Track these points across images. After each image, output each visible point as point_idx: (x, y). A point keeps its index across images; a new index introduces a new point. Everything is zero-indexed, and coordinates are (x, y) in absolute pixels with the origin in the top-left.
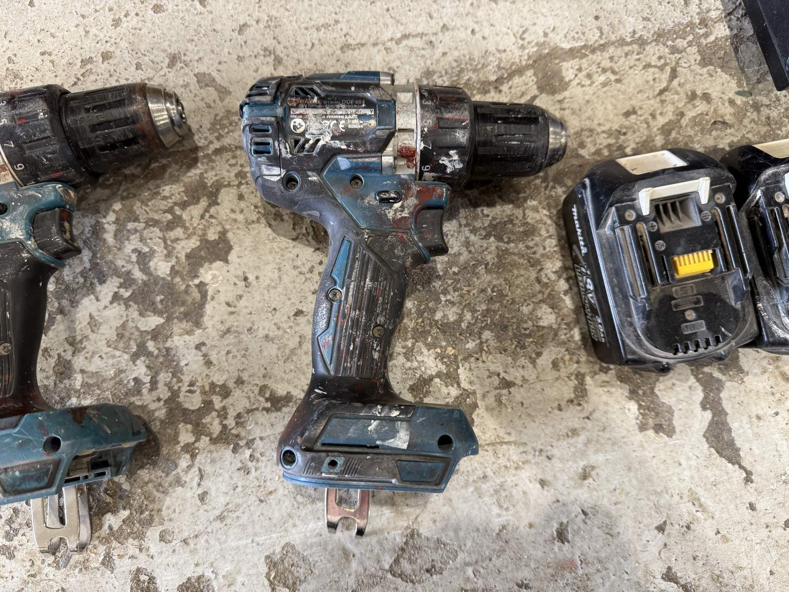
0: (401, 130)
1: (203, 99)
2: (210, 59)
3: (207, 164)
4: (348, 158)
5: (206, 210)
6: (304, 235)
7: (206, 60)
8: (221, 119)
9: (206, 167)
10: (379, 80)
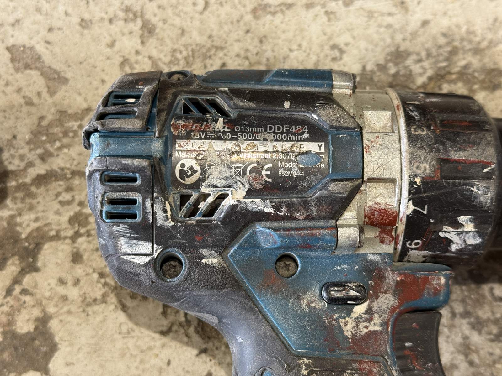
0: (371, 180)
1: (19, 90)
2: (34, 23)
3: (23, 200)
4: (275, 230)
5: (16, 281)
6: (181, 325)
7: (27, 23)
8: (50, 125)
9: (20, 205)
10: (332, 86)
